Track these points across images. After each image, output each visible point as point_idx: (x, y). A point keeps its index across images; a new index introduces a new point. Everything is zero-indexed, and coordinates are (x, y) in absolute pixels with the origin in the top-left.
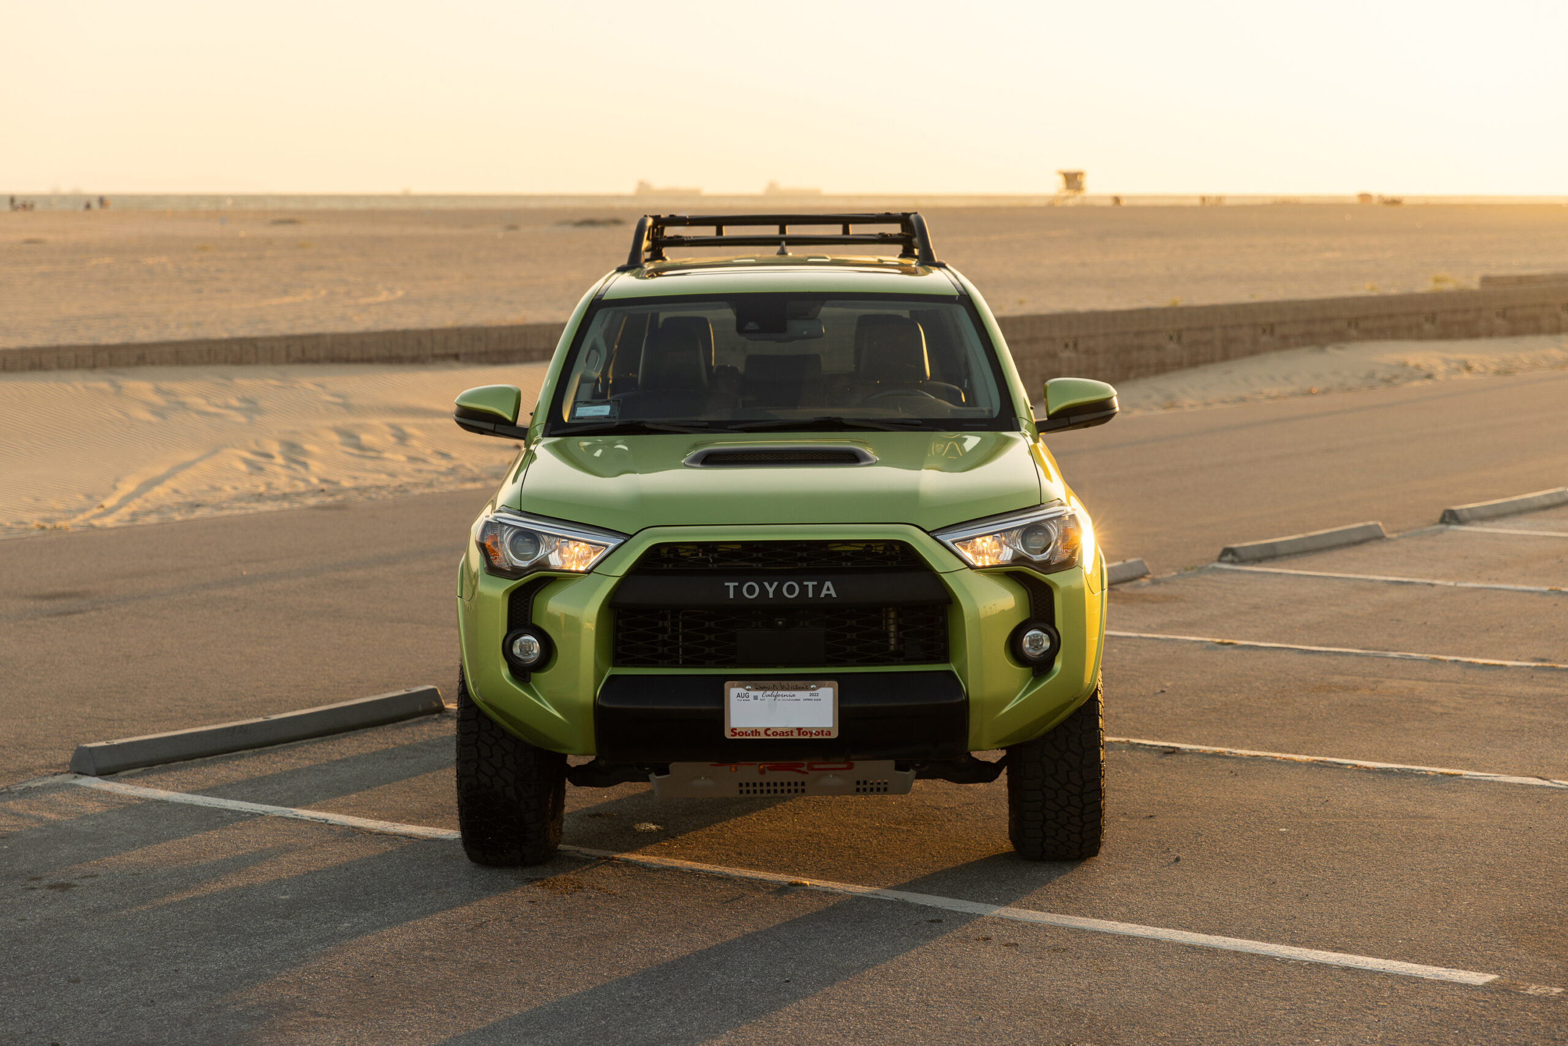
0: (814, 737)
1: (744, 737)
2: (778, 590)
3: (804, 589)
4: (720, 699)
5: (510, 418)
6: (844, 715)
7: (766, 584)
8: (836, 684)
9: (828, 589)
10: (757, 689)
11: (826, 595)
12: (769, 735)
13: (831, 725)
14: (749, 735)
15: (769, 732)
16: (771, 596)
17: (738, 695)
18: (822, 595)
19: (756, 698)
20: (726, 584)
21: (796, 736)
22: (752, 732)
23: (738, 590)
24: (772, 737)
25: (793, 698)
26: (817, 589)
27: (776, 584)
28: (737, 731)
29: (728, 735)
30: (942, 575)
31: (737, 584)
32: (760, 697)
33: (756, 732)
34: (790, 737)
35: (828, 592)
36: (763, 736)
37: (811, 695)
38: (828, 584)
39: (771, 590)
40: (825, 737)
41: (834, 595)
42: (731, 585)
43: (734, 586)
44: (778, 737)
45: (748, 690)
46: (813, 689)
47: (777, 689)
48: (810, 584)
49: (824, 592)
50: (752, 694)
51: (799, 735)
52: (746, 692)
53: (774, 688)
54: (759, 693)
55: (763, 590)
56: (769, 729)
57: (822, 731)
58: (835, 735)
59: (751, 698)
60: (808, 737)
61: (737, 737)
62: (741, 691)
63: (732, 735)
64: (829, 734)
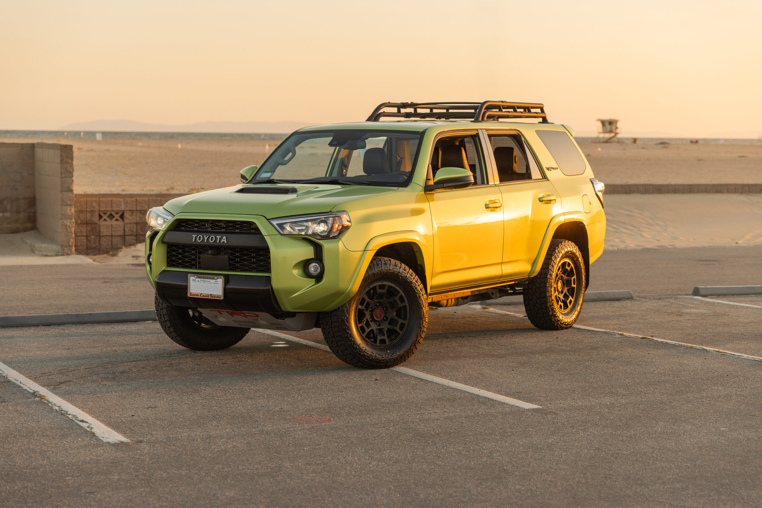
0: (215, 298)
1: (194, 297)
2: (208, 239)
3: (216, 239)
4: (187, 280)
6: (225, 290)
7: (205, 236)
8: (223, 278)
9: (224, 240)
10: (198, 278)
13: (221, 294)
15: (202, 295)
16: (205, 241)
17: (193, 280)
18: (222, 242)
20: (193, 236)
21: (210, 298)
22: (196, 295)
23: (196, 238)
24: (202, 297)
25: (210, 282)
26: (220, 239)
28: (192, 294)
29: (189, 295)
31: (196, 236)
32: (199, 281)
33: (198, 295)
34: (208, 298)
35: (224, 241)
36: (200, 297)
37: (216, 281)
38: (224, 237)
39: (206, 239)
40: (219, 299)
41: (226, 242)
42: (194, 236)
44: (204, 297)
45: (196, 278)
46: (216, 279)
47: (205, 278)
48: (219, 237)
49: (223, 240)
50: (197, 279)
52: (195, 279)
53: (203, 278)
54: (199, 279)
55: (204, 239)
56: (201, 294)
57: (218, 296)
58: (222, 298)
59: (197, 281)
60: (214, 298)
61: (192, 296)
62: (193, 278)
64: (220, 297)
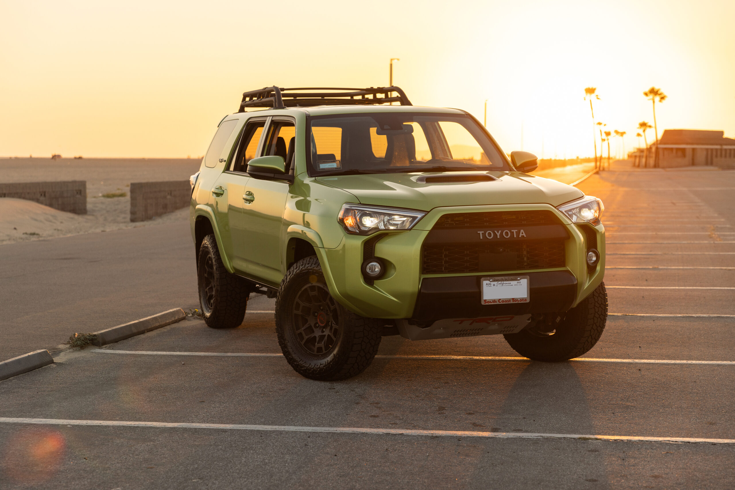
0: (519, 302)
1: (490, 304)
2: (501, 234)
3: (512, 233)
4: (479, 286)
5: (283, 170)
6: (532, 291)
7: (496, 232)
8: (528, 277)
9: (522, 233)
10: (494, 281)
11: (522, 236)
12: (500, 302)
13: (526, 296)
14: (492, 303)
15: (500, 301)
16: (498, 237)
17: (487, 284)
18: (520, 236)
19: (494, 285)
20: (478, 232)
21: (512, 302)
22: (493, 301)
23: (484, 235)
24: (502, 303)
25: (510, 284)
26: (518, 233)
27: (500, 232)
28: (487, 301)
29: (483, 303)
30: (567, 226)
31: (483, 232)
32: (496, 285)
33: (494, 301)
34: (509, 303)
35: (522, 235)
36: (498, 303)
37: (518, 283)
38: (522, 231)
39: (498, 234)
40: (524, 302)
41: (525, 236)
42: (481, 233)
43: (482, 233)
44: (504, 303)
45: (491, 281)
46: (519, 280)
47: (504, 281)
48: (515, 231)
49: (521, 235)
50: (492, 283)
51: (513, 302)
52: (490, 282)
53: (502, 280)
54: (495, 283)
55: (495, 235)
56: (500, 299)
57: (523, 299)
58: (528, 301)
59: (492, 285)
60: (517, 302)
61: (487, 304)
62: (488, 282)
63: (485, 303)
64: (526, 300)
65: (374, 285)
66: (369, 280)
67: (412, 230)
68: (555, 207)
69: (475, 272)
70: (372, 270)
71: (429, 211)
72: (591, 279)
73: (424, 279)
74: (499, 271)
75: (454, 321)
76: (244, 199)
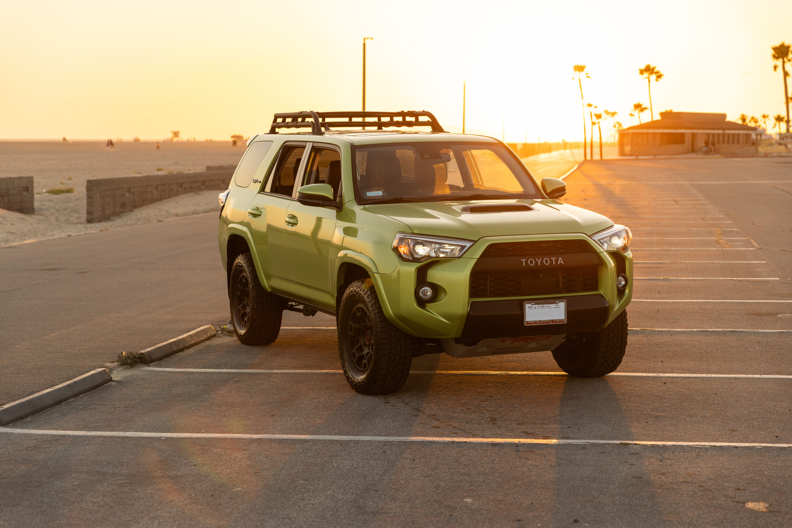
0: (558, 323)
1: (532, 325)
2: (542, 262)
3: (551, 261)
4: (522, 309)
5: (332, 198)
6: (569, 313)
7: (537, 259)
8: (566, 300)
9: (560, 261)
10: (535, 304)
11: (560, 263)
12: (541, 324)
13: (564, 318)
15: (541, 322)
16: (539, 264)
17: (529, 307)
18: (558, 263)
19: (535, 308)
20: (521, 260)
21: (551, 323)
22: (534, 322)
23: (526, 262)
24: (542, 324)
25: (549, 307)
26: (557, 261)
27: (540, 259)
28: (529, 323)
29: (525, 324)
30: (600, 254)
31: (525, 260)
32: (537, 308)
33: (536, 322)
34: (549, 324)
35: (561, 262)
36: (539, 324)
37: (556, 306)
38: (560, 258)
39: (539, 262)
40: (562, 323)
41: (563, 263)
42: (524, 260)
44: (544, 324)
45: (532, 305)
46: (557, 303)
47: (544, 304)
48: (554, 259)
49: (559, 262)
50: (534, 306)
52: (531, 305)
53: (542, 303)
54: (536, 306)
55: (536, 262)
56: (541, 321)
57: (561, 321)
58: (566, 322)
59: (534, 308)
60: (555, 323)
61: (529, 325)
62: (530, 305)
63: (527, 324)
64: (563, 321)
65: (426, 308)
66: (422, 302)
67: (461, 258)
68: (589, 237)
69: (518, 296)
70: (424, 293)
71: (476, 240)
72: (621, 301)
73: (472, 302)
74: (539, 295)
75: (497, 340)
76: (286, 221)
